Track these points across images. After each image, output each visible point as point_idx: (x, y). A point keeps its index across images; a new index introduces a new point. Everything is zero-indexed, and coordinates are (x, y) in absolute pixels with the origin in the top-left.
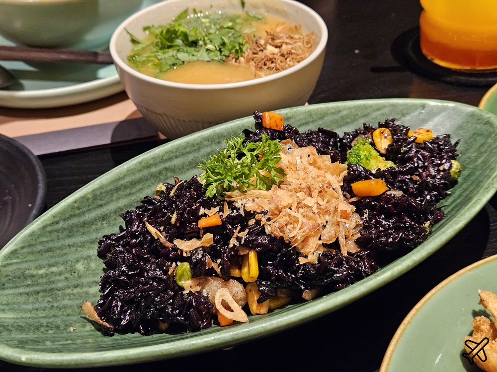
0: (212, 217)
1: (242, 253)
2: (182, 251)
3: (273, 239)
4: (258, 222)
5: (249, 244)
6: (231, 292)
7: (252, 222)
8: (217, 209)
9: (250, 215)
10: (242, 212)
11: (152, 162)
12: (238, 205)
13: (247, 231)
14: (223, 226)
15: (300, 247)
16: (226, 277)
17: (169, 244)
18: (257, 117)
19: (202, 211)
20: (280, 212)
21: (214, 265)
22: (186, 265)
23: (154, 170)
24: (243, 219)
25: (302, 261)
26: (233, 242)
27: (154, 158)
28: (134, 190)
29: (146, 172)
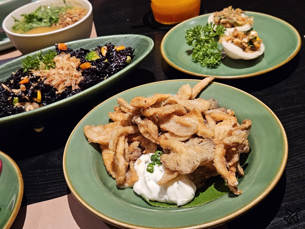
0: (25, 79)
1: (35, 91)
2: (15, 93)
3: (45, 85)
4: (41, 80)
5: (36, 88)
6: (33, 107)
7: (39, 80)
8: (27, 77)
9: (38, 77)
10: (35, 77)
11: (12, 65)
12: (33, 74)
13: (37, 83)
14: (29, 83)
15: (56, 88)
16: (31, 101)
17: (11, 91)
19: (22, 78)
20: (50, 76)
21: (26, 97)
22: (17, 98)
23: (13, 68)
24: (35, 80)
25: (57, 92)
26: (32, 87)
27: (13, 63)
28: (4, 76)
29: (9, 69)
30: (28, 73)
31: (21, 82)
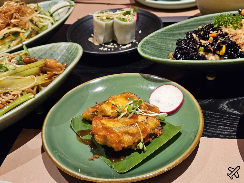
0: (214, 34)
1: (221, 45)
2: (202, 43)
3: (232, 42)
4: (229, 37)
5: (223, 43)
6: (215, 58)
7: (227, 36)
8: (216, 31)
9: (226, 34)
10: (224, 33)
11: (199, 20)
12: (223, 31)
13: (224, 39)
14: (217, 37)
15: (241, 46)
16: (214, 53)
17: (198, 41)
18: (239, 11)
19: (211, 32)
20: (237, 35)
21: (211, 48)
22: (203, 48)
23: (199, 23)
24: (223, 35)
25: (240, 50)
26: (219, 41)
27: (200, 19)
28: (191, 28)
29: (196, 23)
30: (218, 29)
31: (210, 35)
